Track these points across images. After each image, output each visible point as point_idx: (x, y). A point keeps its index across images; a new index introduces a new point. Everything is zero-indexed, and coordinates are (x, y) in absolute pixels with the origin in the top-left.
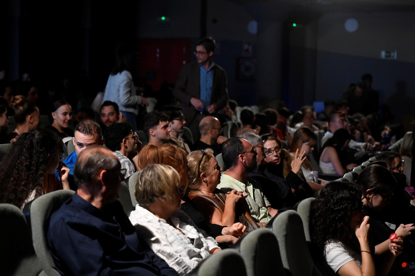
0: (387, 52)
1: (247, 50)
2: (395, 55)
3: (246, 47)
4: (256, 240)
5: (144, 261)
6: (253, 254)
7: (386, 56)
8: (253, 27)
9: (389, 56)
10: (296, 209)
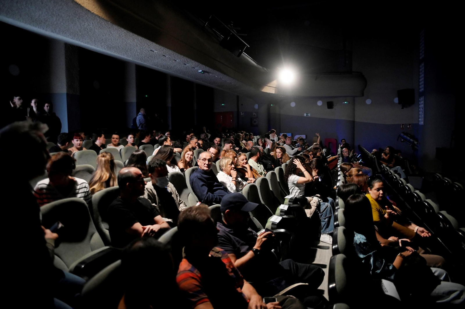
0: (306, 114)
1: (255, 115)
2: (309, 115)
3: (254, 114)
4: (261, 180)
5: (222, 188)
6: (260, 185)
7: (306, 115)
8: (256, 106)
9: (307, 115)
10: (274, 171)
